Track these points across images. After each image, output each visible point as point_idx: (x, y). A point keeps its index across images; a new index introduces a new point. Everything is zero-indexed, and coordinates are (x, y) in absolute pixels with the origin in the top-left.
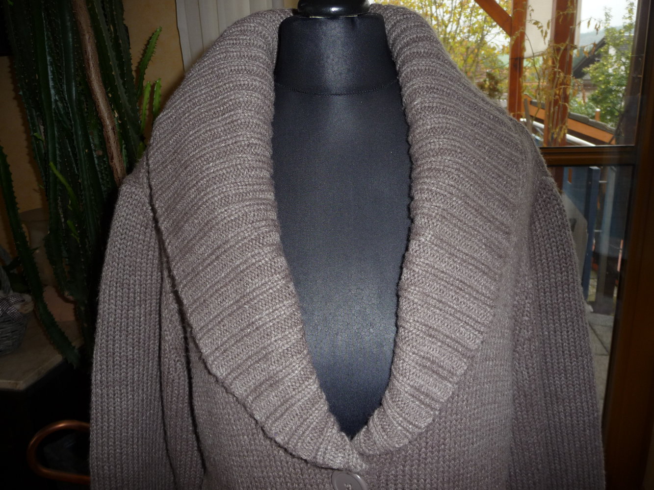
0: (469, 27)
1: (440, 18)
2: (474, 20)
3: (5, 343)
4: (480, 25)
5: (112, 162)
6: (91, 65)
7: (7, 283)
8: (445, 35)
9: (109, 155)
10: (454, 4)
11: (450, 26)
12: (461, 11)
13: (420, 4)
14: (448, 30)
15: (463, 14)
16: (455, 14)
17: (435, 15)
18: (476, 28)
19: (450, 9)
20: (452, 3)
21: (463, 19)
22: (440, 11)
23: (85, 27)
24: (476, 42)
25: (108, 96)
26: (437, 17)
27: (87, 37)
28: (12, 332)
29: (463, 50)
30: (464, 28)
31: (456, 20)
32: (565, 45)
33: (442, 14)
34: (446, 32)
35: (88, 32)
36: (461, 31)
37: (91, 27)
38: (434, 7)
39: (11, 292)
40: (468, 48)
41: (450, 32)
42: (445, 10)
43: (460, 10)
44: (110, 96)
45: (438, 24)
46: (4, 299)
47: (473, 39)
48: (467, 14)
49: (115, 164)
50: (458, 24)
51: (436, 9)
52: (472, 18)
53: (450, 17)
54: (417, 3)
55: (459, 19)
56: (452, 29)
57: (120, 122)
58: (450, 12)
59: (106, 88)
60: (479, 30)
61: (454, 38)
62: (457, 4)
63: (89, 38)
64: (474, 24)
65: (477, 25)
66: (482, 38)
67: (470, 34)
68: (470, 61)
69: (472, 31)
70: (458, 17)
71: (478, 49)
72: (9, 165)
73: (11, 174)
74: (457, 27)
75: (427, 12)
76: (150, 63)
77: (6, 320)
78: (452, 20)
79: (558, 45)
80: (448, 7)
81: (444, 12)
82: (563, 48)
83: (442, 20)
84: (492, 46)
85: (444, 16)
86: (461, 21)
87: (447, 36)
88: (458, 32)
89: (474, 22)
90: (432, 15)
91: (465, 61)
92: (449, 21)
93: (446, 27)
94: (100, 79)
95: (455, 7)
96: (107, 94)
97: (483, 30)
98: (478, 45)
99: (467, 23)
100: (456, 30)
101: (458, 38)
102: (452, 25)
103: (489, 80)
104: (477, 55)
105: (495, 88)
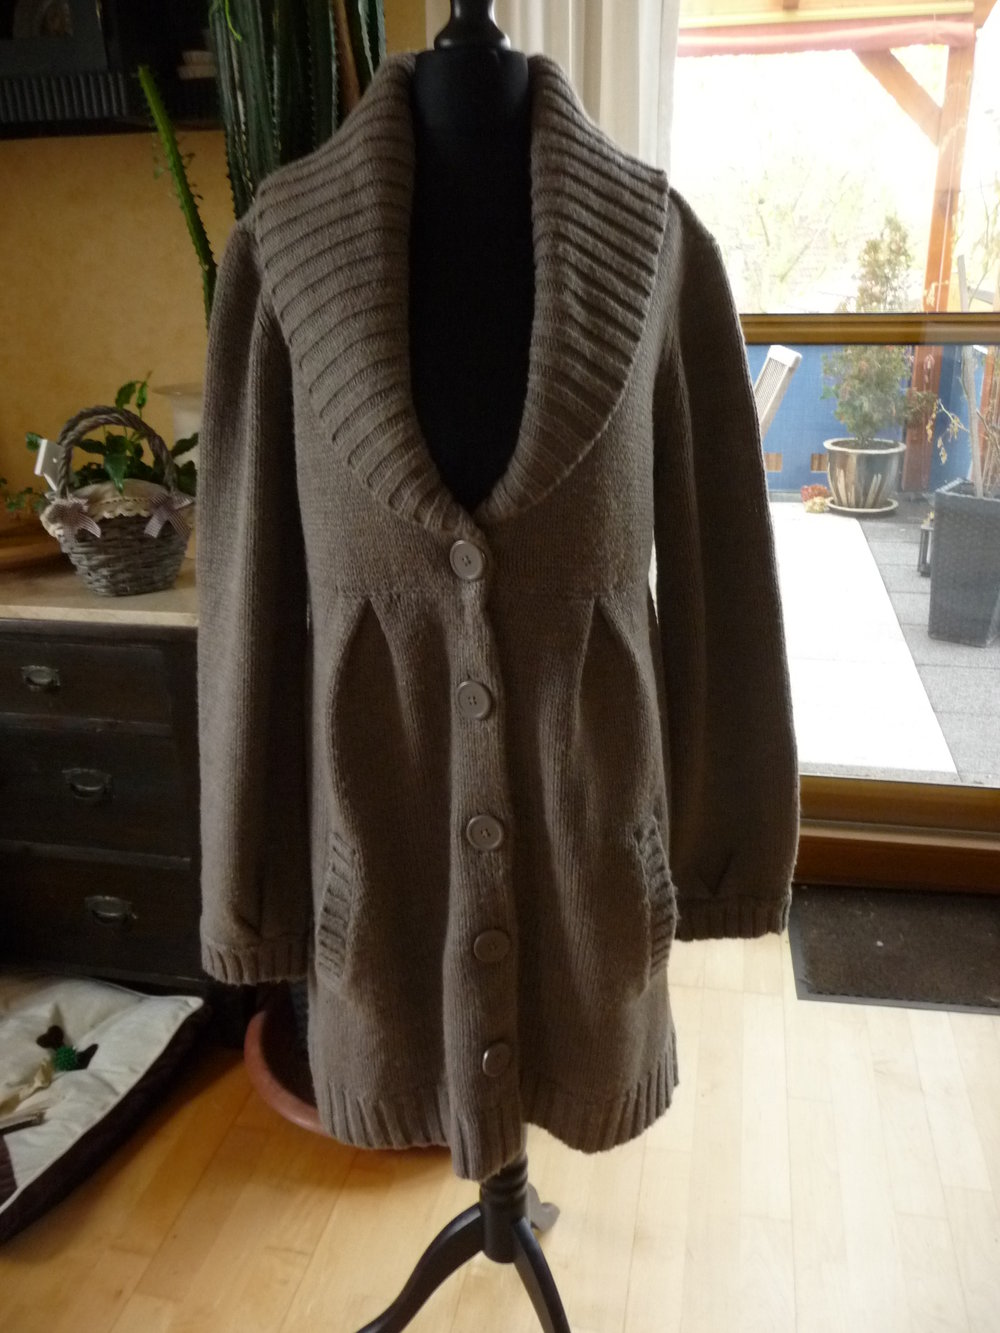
103: (891, 232)
105: (900, 248)
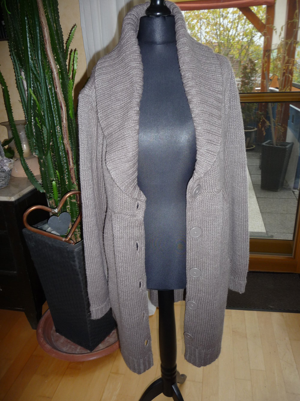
0: (244, 32)
1: (225, 26)
2: (247, 27)
3: (1, 182)
4: (250, 31)
5: (57, 89)
6: (47, 43)
7: (3, 153)
8: (228, 37)
9: (55, 86)
10: (234, 17)
11: (231, 31)
12: (238, 22)
13: (213, 17)
14: (230, 33)
15: (240, 23)
16: (235, 23)
17: (222, 24)
18: (248, 32)
19: (232, 20)
20: (233, 16)
21: (240, 26)
22: (226, 21)
23: (44, 24)
24: (247, 42)
25: (55, 58)
26: (223, 25)
27: (45, 29)
28: (5, 177)
29: (239, 47)
30: (240, 33)
31: (235, 27)
32: (291, 41)
33: (226, 23)
34: (229, 35)
35: (46, 27)
36: (238, 34)
37: (47, 24)
38: (222, 19)
39: (5, 157)
40: (242, 46)
41: (231, 35)
42: (228, 20)
43: (237, 20)
44: (56, 58)
45: (224, 30)
46: (2, 160)
47: (245, 40)
48: (243, 23)
49: (57, 91)
50: (237, 30)
51: (223, 19)
52: (246, 26)
53: (232, 25)
54: (211, 16)
55: (237, 26)
56: (232, 33)
57: (60, 70)
58: (232, 22)
59: (54, 54)
60: (250, 34)
61: (234, 39)
62: (236, 17)
63: (46, 30)
64: (246, 30)
65: (248, 31)
66: (251, 39)
67: (244, 37)
68: (243, 54)
69: (246, 35)
70: (237, 25)
71: (249, 46)
72: (9, 91)
73: (9, 95)
74: (236, 32)
75: (217, 22)
76: (71, 43)
77: (2, 171)
78: (233, 27)
79: (287, 41)
80: (231, 19)
81: (228, 22)
82: (289, 42)
83: (227, 27)
84: (258, 44)
85: (228, 24)
86: (238, 28)
87: (229, 37)
88: (236, 35)
89: (246, 28)
90: (220, 24)
91: (240, 54)
92: (231, 28)
93: (229, 31)
94: (51, 49)
95: (235, 19)
96: (54, 57)
97: (252, 34)
98: (248, 44)
99: (242, 30)
100: (235, 34)
101: (237, 39)
102: (233, 30)
103: (250, 64)
104: (248, 50)
105: (253, 68)
